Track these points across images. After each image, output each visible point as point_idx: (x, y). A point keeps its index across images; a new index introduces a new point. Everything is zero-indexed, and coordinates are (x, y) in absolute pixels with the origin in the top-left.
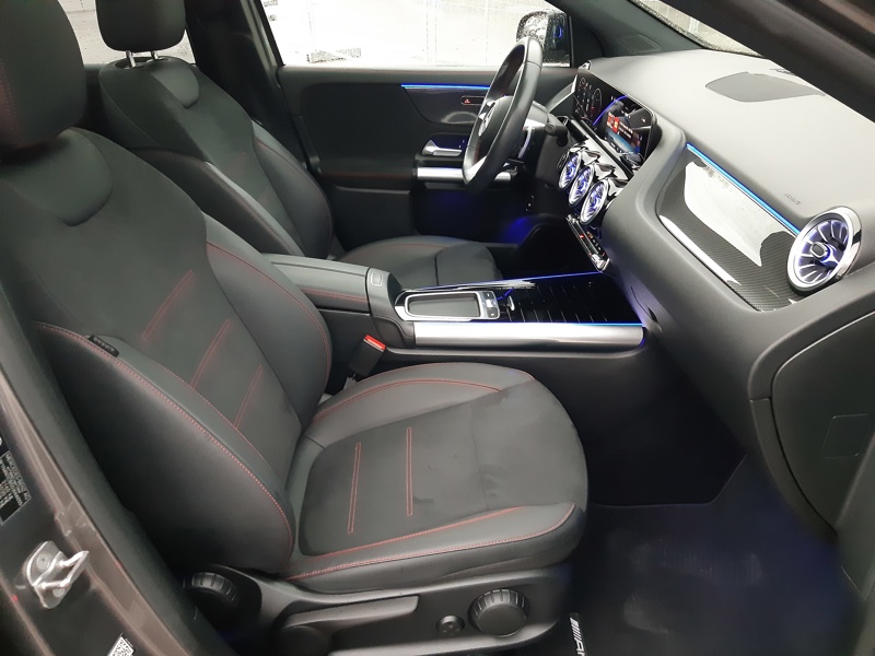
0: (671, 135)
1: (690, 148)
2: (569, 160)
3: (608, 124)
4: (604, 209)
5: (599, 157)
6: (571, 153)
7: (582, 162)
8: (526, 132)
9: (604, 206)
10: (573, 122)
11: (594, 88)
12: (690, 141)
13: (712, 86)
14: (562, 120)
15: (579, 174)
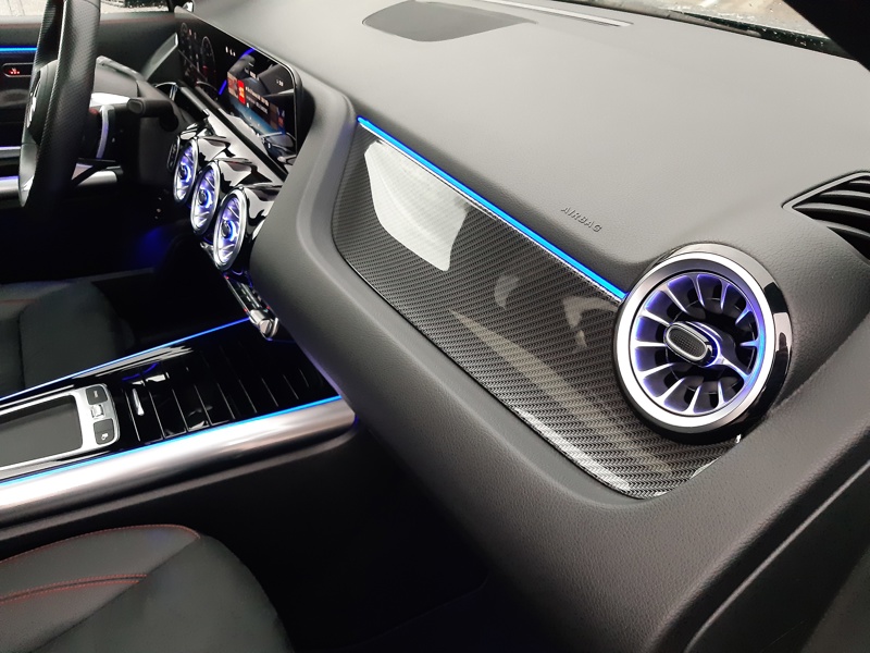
0: (331, 105)
1: (365, 125)
2: (182, 153)
3: (231, 91)
4: (248, 241)
5: (228, 144)
6: (183, 142)
7: (201, 157)
8: (99, 116)
9: (248, 236)
10: (184, 90)
11: (200, 37)
12: (362, 112)
13: (373, 21)
14: (165, 90)
15: (200, 178)
